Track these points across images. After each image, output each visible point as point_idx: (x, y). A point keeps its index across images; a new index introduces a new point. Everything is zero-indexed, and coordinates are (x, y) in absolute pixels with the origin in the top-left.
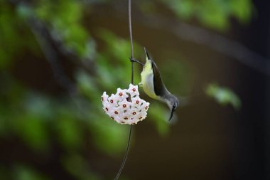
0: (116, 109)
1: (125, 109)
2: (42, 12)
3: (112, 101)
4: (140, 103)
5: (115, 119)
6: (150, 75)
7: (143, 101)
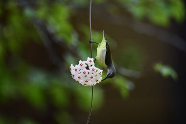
0: (79, 75)
1: (85, 75)
2: (41, 13)
3: (76, 70)
4: (95, 70)
5: (80, 82)
6: (104, 50)
7: (97, 69)
